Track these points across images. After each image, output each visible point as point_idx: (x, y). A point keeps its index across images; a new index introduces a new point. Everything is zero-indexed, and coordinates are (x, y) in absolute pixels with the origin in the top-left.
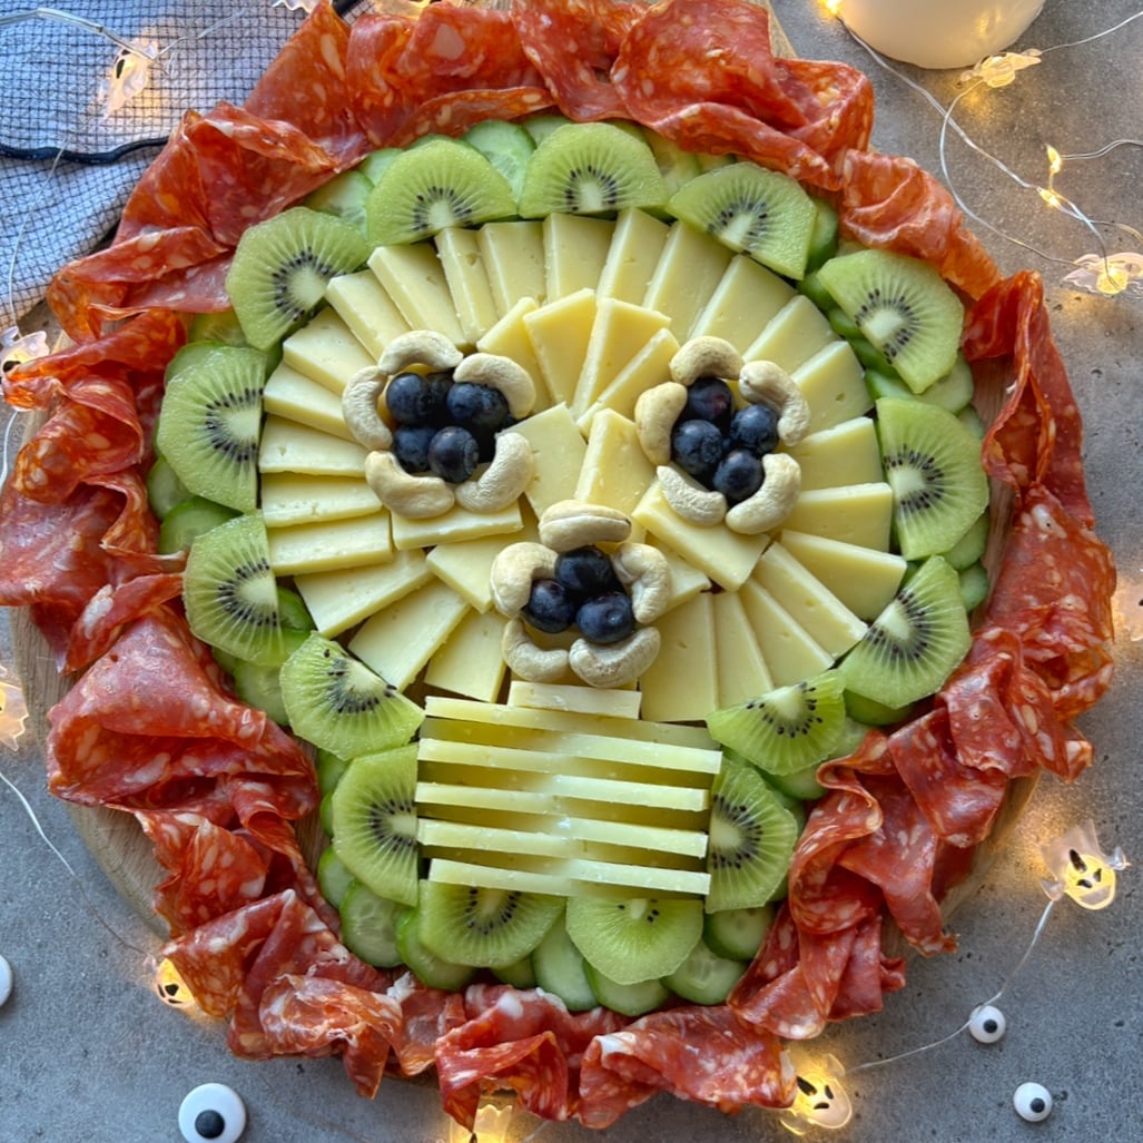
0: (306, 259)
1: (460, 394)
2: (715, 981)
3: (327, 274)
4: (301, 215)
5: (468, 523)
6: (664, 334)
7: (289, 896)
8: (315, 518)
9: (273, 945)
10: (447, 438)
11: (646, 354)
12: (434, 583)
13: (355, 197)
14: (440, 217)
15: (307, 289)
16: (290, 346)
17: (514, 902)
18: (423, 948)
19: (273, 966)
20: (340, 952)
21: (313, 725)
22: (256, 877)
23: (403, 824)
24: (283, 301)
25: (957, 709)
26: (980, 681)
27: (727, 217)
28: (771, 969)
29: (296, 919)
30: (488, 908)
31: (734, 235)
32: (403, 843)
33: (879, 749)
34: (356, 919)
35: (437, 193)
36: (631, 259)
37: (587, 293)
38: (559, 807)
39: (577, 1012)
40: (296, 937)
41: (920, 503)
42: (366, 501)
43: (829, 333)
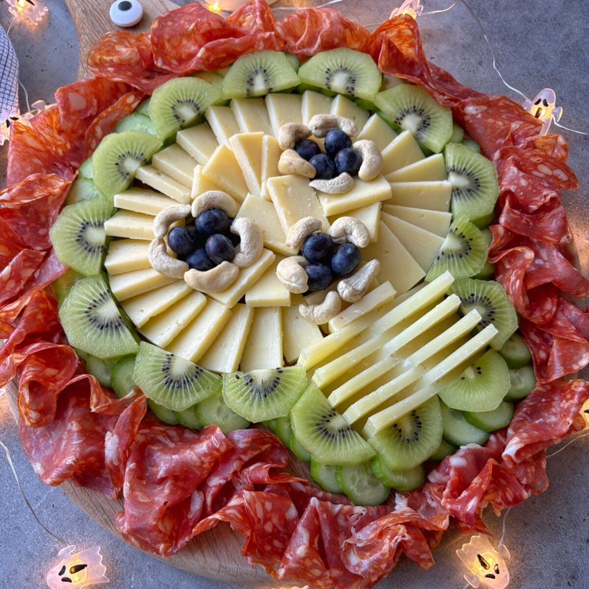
0: (85, 226)
1: (201, 221)
2: (526, 382)
3: (100, 225)
4: (69, 210)
5: (251, 273)
6: (266, 138)
7: (314, 501)
8: (182, 327)
9: (327, 532)
10: (211, 243)
11: (265, 149)
12: (258, 311)
13: (86, 189)
14: (132, 166)
15: (96, 236)
16: (107, 264)
17: (416, 416)
18: (395, 472)
19: (335, 543)
20: (358, 510)
21: (258, 413)
22: (289, 507)
23: (337, 423)
24: (89, 248)
25: (516, 187)
26: (512, 171)
27: (251, 82)
28: (543, 355)
29: (326, 510)
30: (408, 428)
31: (259, 86)
32: (344, 432)
33: (501, 230)
34: (352, 488)
35: (123, 157)
36: (225, 126)
37: (218, 149)
38: (397, 359)
39: (485, 443)
40: (333, 520)
41: (425, 125)
42: (198, 301)
43: (328, 99)
